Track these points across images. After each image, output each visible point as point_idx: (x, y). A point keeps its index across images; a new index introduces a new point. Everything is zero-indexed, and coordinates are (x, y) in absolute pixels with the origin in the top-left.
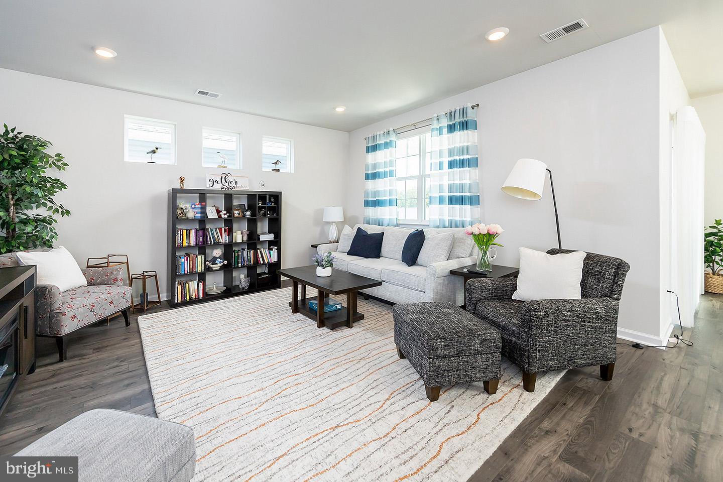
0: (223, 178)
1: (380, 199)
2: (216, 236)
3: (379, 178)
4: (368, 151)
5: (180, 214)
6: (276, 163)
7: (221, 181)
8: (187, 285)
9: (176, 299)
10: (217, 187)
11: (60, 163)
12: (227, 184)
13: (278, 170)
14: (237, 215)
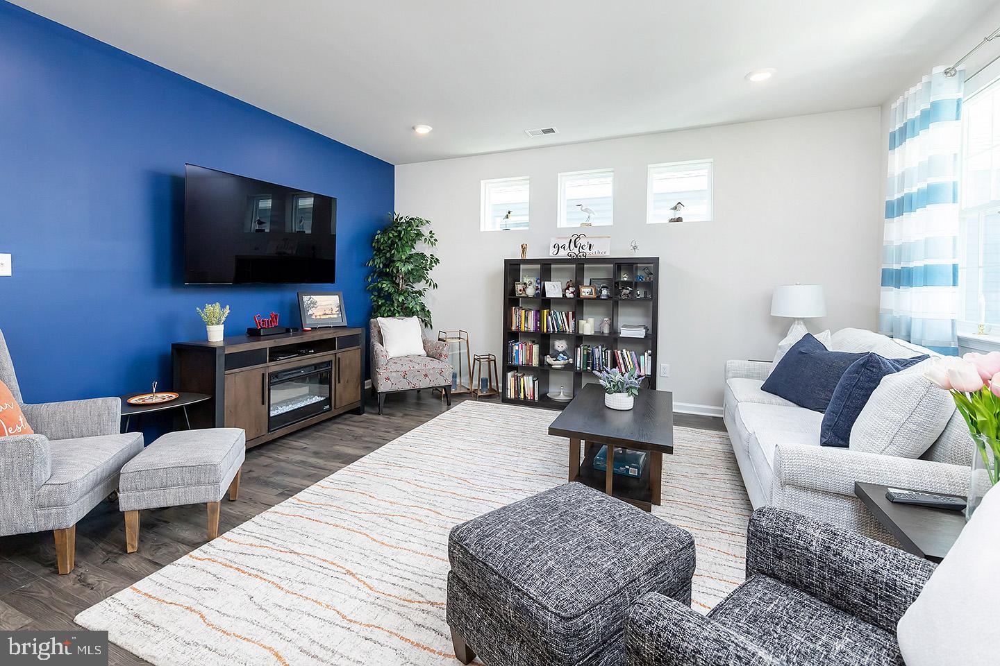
0: (573, 241)
1: (911, 265)
2: (560, 322)
3: (911, 210)
4: (892, 146)
5: (520, 290)
6: (675, 208)
7: (569, 247)
8: (522, 379)
9: (509, 394)
10: (563, 254)
11: (432, 240)
12: (576, 251)
13: (679, 220)
14: (587, 295)
